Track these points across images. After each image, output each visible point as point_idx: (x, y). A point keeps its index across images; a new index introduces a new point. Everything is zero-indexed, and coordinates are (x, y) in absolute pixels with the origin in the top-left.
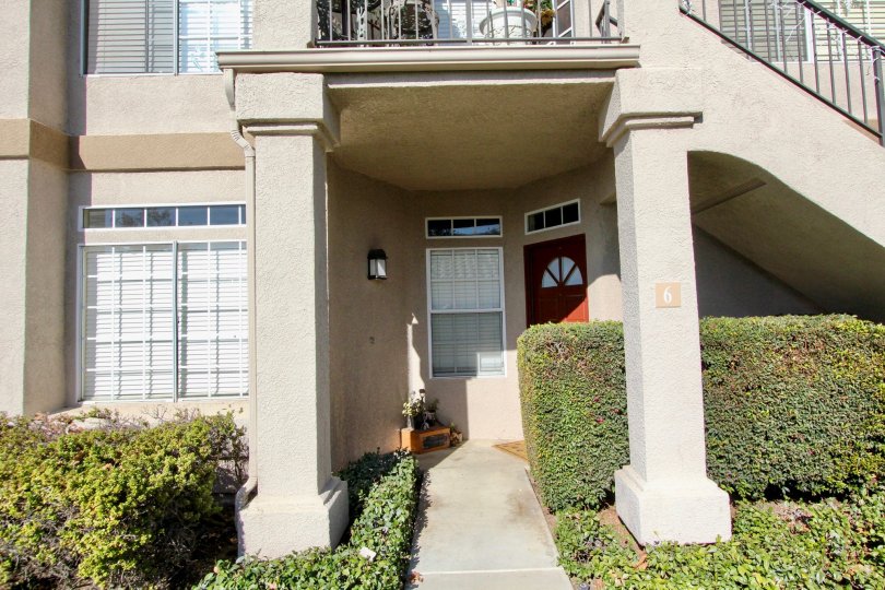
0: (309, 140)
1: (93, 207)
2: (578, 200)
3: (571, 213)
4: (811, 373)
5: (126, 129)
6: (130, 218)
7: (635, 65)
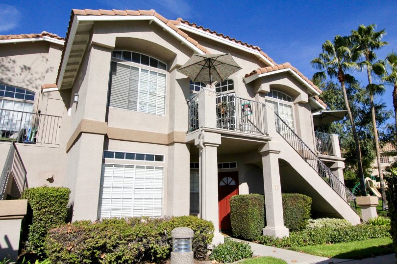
0: (216, 148)
1: (108, 151)
2: (236, 162)
3: (233, 165)
4: (295, 205)
5: (121, 126)
6: (120, 155)
7: (270, 140)
